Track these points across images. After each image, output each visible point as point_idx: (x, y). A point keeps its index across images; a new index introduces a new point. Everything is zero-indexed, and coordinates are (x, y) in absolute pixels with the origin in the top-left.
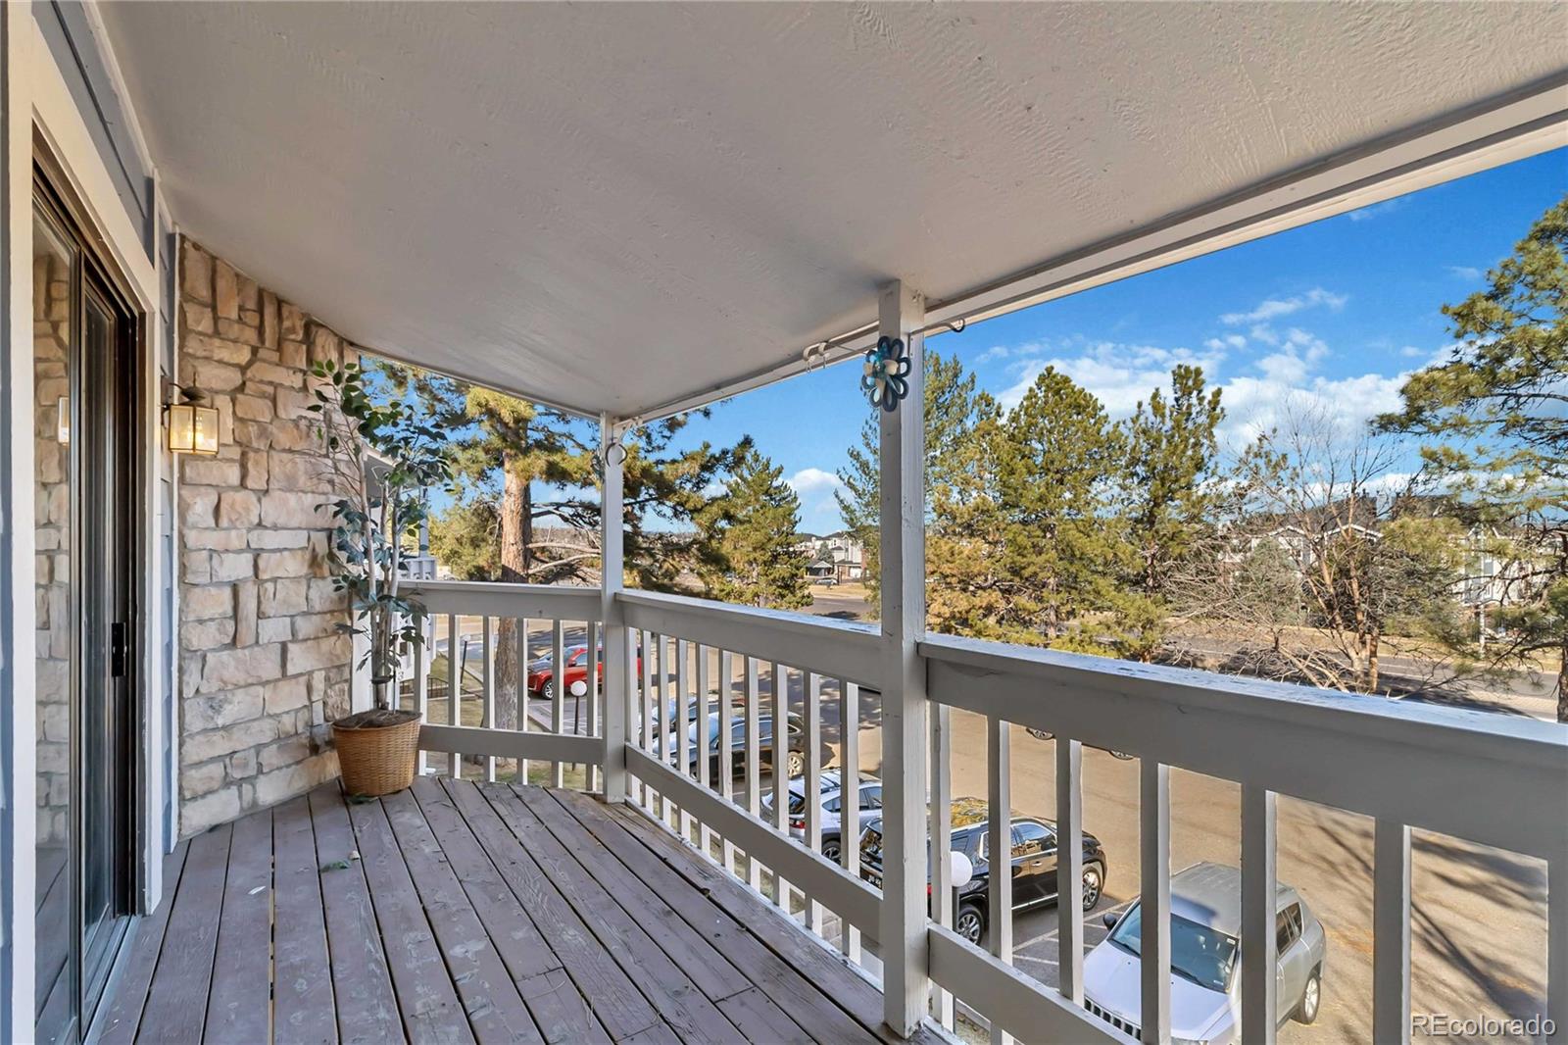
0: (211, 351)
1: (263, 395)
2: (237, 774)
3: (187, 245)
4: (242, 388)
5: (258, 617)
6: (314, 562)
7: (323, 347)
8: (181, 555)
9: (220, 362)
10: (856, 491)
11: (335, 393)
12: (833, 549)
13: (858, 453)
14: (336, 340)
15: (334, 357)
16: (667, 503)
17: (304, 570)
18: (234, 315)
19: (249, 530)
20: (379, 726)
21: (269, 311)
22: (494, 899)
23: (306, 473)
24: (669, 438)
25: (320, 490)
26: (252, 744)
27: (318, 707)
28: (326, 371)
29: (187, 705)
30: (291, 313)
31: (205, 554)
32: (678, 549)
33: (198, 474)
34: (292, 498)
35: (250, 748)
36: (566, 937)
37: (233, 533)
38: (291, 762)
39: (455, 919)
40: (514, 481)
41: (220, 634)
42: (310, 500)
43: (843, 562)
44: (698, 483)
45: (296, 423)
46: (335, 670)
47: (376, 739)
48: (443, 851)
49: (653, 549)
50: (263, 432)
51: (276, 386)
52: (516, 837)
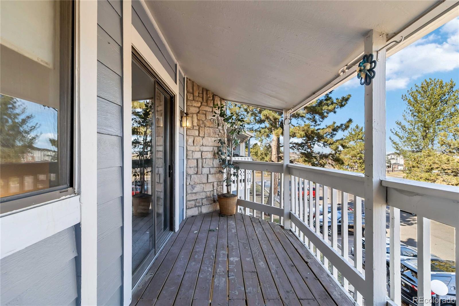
0: (193, 104)
1: (203, 114)
2: (198, 205)
3: (188, 80)
4: (199, 112)
5: (202, 167)
6: (214, 155)
7: (217, 101)
8: (187, 152)
9: (194, 106)
10: (400, 137)
11: (218, 112)
12: (390, 159)
13: (400, 123)
14: (220, 99)
15: (219, 103)
16: (321, 142)
17: (212, 157)
18: (197, 95)
19: (200, 146)
20: (227, 197)
21: (205, 93)
22: (245, 248)
23: (213, 132)
24: (322, 121)
25: (216, 137)
26: (201, 198)
27: (215, 191)
28: (216, 106)
29: (187, 186)
30: (209, 93)
31: (191, 152)
32: (324, 157)
33: (190, 133)
34: (209, 139)
35: (200, 199)
36: (260, 264)
37: (197, 147)
38: (209, 204)
39: (234, 250)
40: (275, 137)
41: (194, 171)
42: (213, 139)
43: (395, 164)
44: (332, 135)
45: (210, 120)
46: (219, 182)
47: (226, 200)
48: (237, 232)
49: (316, 156)
50: (203, 123)
51: (206, 111)
52: (256, 233)
